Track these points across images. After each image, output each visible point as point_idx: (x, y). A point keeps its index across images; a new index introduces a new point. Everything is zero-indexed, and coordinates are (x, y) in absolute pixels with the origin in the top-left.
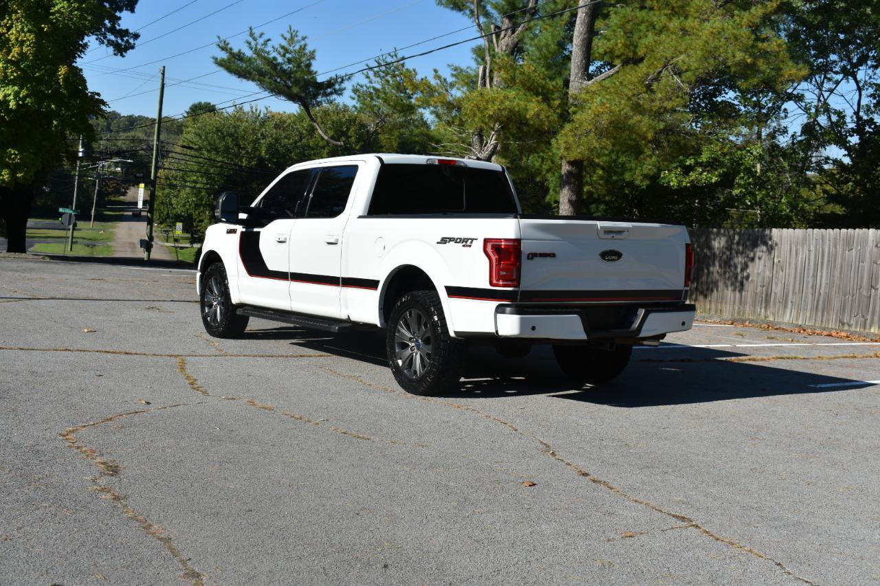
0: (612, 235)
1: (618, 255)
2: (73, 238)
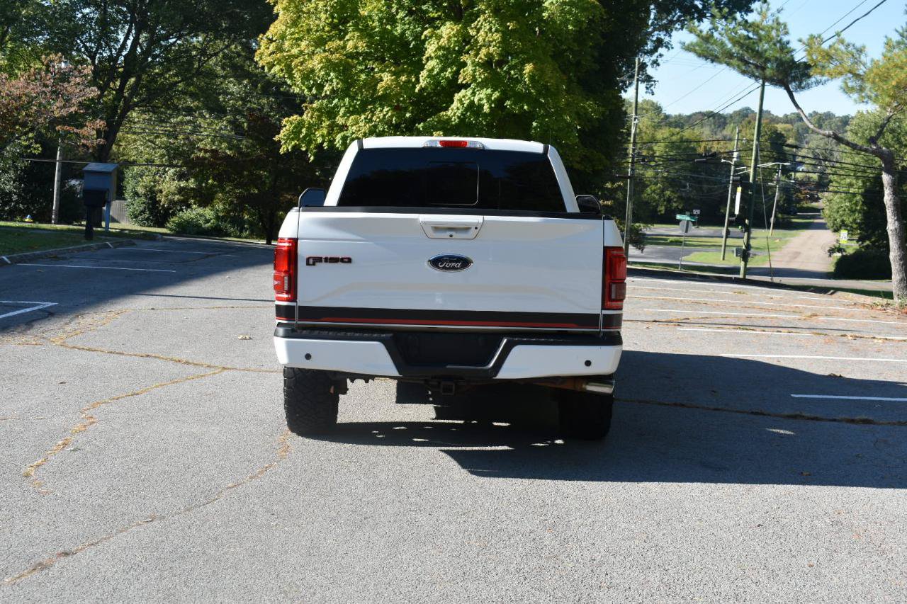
0: (449, 233)
1: (465, 263)
2: (725, 246)
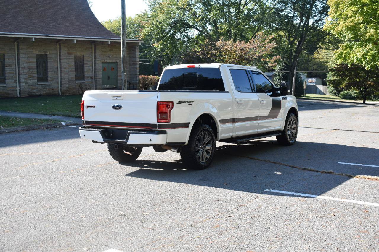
0: (116, 98)
1: (120, 107)
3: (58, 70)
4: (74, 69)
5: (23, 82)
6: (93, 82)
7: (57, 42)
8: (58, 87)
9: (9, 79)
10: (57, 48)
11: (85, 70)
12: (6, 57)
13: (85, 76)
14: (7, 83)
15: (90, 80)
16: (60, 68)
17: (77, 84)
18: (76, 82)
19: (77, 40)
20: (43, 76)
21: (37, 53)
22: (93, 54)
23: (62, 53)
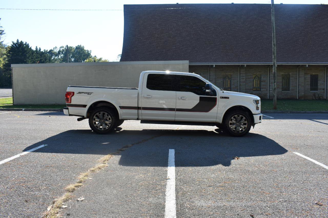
3: (297, 84)
4: (310, 84)
5: (271, 91)
6: (324, 92)
7: (297, 67)
8: (297, 94)
9: (263, 88)
10: (297, 70)
11: (319, 84)
12: (262, 76)
13: (318, 88)
14: (261, 91)
15: (322, 91)
16: (299, 83)
17: (311, 93)
18: (311, 92)
19: (308, 65)
20: (286, 87)
21: (283, 74)
22: (326, 74)
23: (300, 74)
